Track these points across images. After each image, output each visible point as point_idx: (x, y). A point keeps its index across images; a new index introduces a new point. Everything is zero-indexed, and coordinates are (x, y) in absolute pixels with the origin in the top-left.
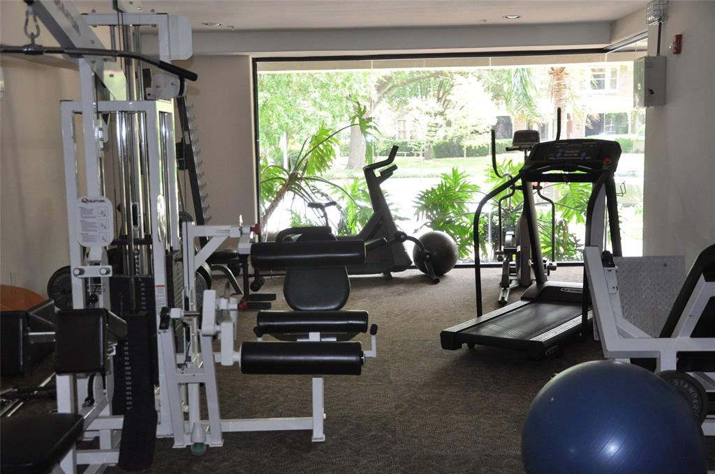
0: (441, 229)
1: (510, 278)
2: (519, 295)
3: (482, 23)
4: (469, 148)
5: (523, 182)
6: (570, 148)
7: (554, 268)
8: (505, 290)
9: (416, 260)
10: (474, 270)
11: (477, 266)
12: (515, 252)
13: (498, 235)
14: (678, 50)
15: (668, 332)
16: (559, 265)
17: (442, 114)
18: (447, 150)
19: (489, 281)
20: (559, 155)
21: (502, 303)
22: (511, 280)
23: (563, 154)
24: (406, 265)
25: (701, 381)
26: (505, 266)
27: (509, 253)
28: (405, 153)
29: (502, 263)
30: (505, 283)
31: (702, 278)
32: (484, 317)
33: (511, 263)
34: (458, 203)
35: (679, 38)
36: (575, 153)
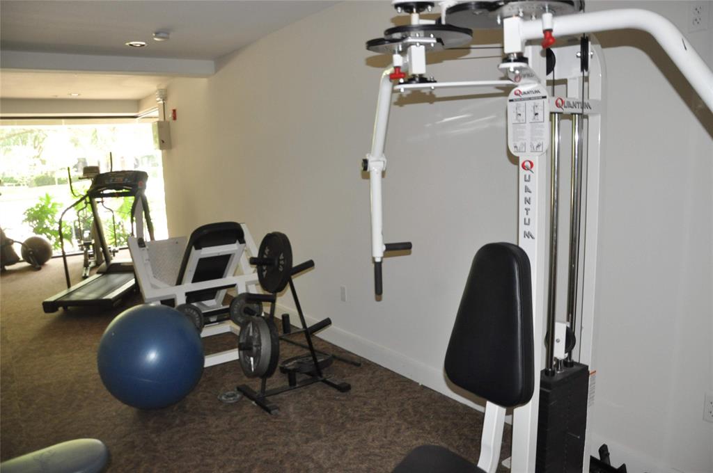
0: (41, 233)
1: (89, 261)
2: (95, 271)
3: (55, 97)
4: (59, 180)
5: (90, 198)
6: (118, 176)
7: (117, 252)
8: (87, 269)
9: (23, 256)
10: (62, 259)
11: (64, 256)
12: (90, 244)
13: (79, 234)
14: (175, 118)
15: (179, 282)
16: (120, 249)
17: (38, 157)
18: (43, 181)
19: (75, 265)
20: (111, 181)
21: (85, 277)
22: (90, 263)
23: (114, 180)
24: (17, 260)
25: (200, 307)
26: (85, 253)
27: (87, 245)
28: (14, 184)
29: (83, 252)
30: (86, 264)
31: (193, 248)
32: (73, 288)
33: (89, 251)
34: (52, 216)
35: (174, 111)
36: (121, 179)
